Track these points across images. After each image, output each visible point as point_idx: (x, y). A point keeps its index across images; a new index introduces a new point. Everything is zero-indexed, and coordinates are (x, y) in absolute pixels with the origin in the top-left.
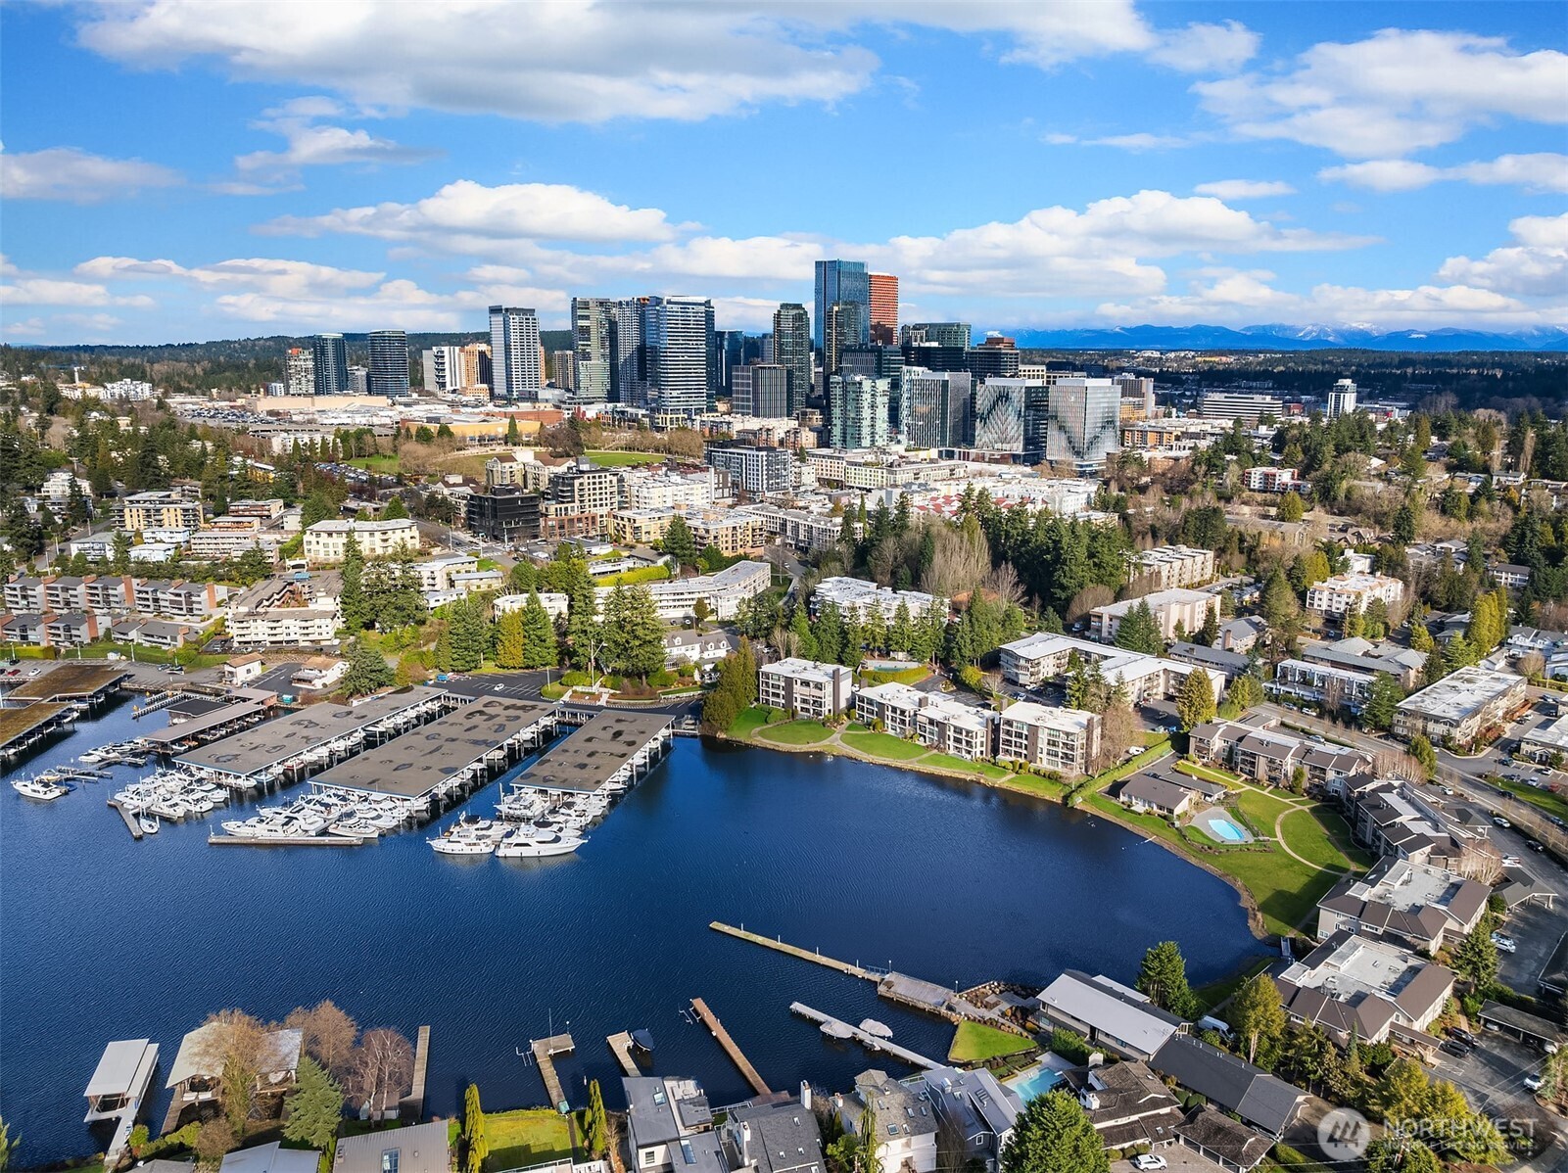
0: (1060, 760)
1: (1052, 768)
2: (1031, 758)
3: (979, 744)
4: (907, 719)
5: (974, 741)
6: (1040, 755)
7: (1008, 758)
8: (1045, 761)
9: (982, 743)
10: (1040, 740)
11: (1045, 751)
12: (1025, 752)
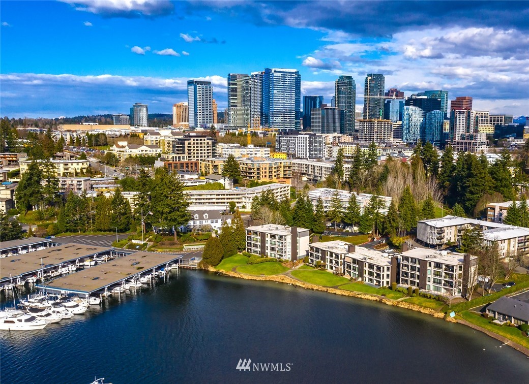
0: (442, 286)
1: (436, 292)
2: (422, 285)
3: (385, 276)
4: (339, 261)
5: (382, 274)
6: (428, 283)
7: (406, 286)
8: (432, 288)
9: (388, 275)
10: (428, 272)
11: (432, 280)
12: (418, 281)
